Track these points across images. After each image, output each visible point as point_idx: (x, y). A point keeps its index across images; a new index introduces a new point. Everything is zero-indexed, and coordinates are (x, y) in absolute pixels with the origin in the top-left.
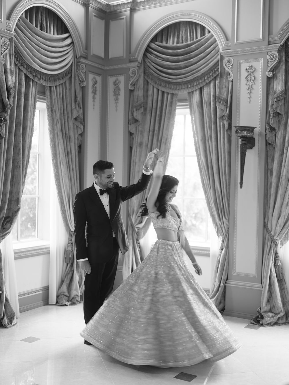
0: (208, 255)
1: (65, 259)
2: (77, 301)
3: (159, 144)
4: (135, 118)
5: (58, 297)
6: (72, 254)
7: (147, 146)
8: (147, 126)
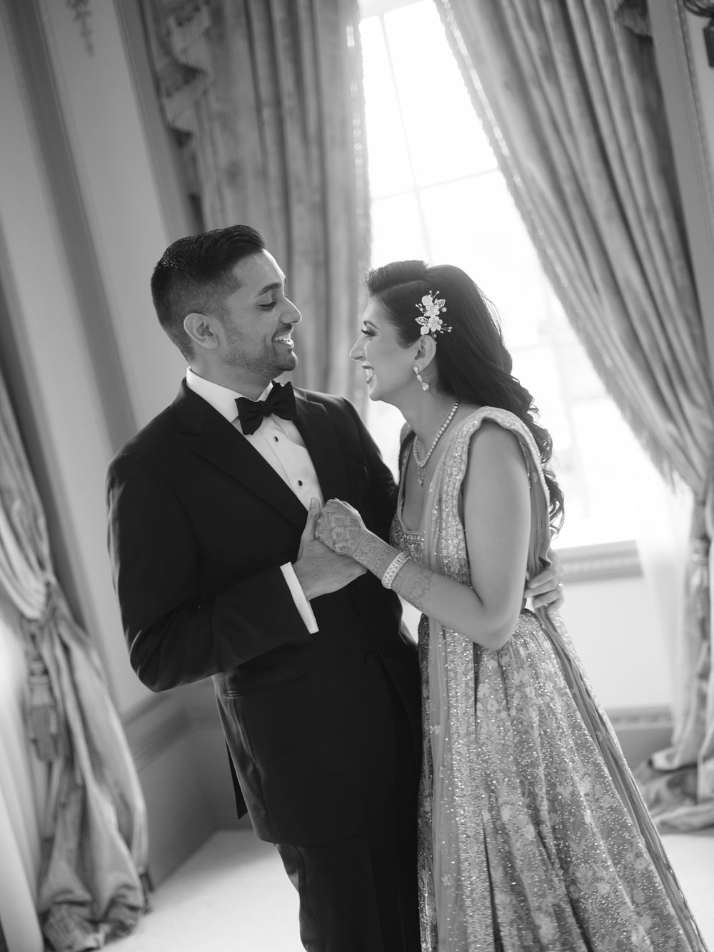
0: (634, 572)
1: (32, 748)
2: (133, 908)
3: (314, 151)
4: (183, 59)
5: (44, 917)
6: (58, 716)
7: (263, 173)
8: (243, 88)
